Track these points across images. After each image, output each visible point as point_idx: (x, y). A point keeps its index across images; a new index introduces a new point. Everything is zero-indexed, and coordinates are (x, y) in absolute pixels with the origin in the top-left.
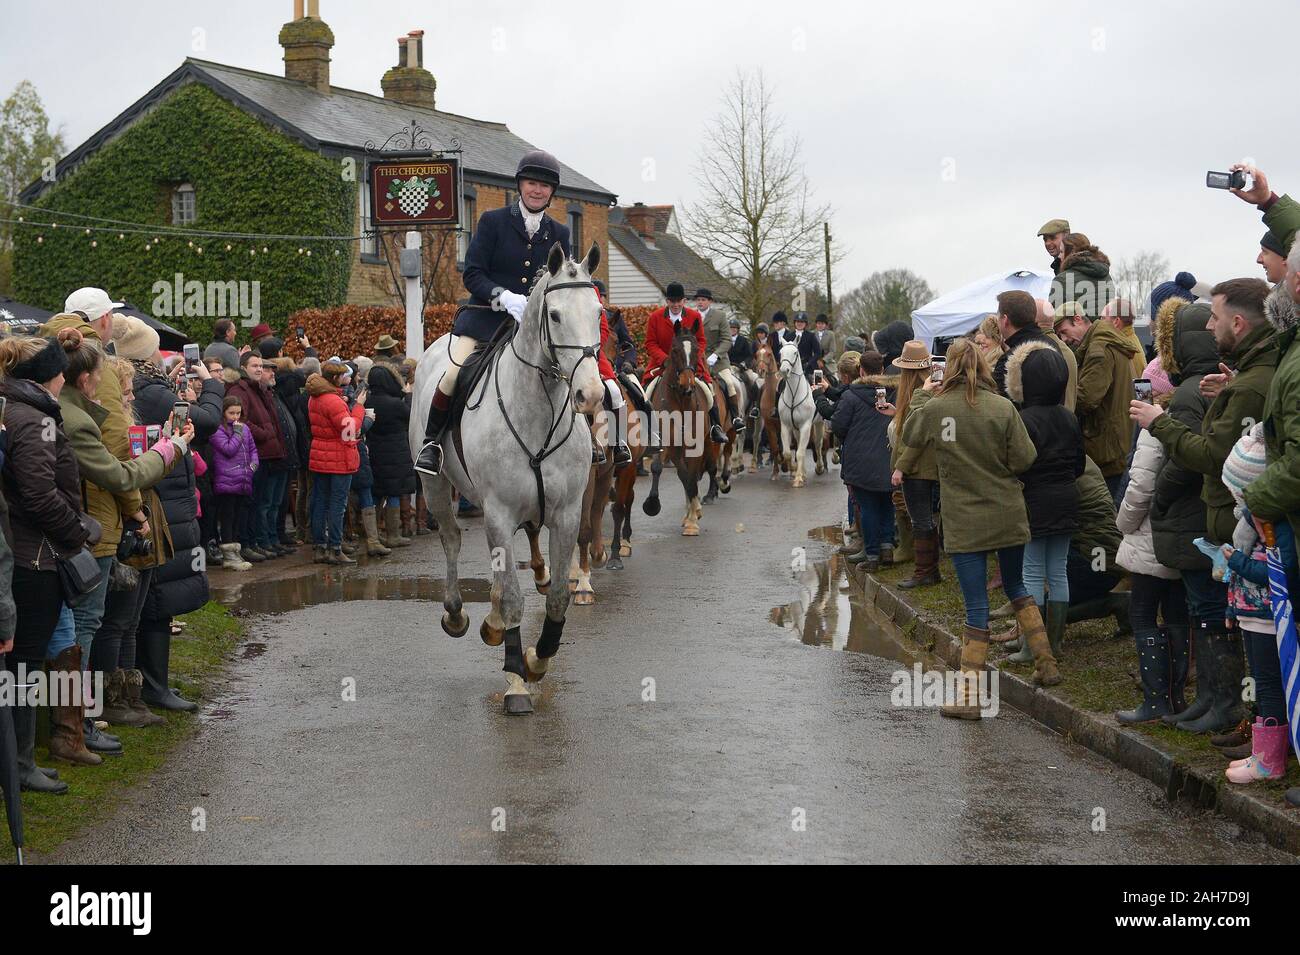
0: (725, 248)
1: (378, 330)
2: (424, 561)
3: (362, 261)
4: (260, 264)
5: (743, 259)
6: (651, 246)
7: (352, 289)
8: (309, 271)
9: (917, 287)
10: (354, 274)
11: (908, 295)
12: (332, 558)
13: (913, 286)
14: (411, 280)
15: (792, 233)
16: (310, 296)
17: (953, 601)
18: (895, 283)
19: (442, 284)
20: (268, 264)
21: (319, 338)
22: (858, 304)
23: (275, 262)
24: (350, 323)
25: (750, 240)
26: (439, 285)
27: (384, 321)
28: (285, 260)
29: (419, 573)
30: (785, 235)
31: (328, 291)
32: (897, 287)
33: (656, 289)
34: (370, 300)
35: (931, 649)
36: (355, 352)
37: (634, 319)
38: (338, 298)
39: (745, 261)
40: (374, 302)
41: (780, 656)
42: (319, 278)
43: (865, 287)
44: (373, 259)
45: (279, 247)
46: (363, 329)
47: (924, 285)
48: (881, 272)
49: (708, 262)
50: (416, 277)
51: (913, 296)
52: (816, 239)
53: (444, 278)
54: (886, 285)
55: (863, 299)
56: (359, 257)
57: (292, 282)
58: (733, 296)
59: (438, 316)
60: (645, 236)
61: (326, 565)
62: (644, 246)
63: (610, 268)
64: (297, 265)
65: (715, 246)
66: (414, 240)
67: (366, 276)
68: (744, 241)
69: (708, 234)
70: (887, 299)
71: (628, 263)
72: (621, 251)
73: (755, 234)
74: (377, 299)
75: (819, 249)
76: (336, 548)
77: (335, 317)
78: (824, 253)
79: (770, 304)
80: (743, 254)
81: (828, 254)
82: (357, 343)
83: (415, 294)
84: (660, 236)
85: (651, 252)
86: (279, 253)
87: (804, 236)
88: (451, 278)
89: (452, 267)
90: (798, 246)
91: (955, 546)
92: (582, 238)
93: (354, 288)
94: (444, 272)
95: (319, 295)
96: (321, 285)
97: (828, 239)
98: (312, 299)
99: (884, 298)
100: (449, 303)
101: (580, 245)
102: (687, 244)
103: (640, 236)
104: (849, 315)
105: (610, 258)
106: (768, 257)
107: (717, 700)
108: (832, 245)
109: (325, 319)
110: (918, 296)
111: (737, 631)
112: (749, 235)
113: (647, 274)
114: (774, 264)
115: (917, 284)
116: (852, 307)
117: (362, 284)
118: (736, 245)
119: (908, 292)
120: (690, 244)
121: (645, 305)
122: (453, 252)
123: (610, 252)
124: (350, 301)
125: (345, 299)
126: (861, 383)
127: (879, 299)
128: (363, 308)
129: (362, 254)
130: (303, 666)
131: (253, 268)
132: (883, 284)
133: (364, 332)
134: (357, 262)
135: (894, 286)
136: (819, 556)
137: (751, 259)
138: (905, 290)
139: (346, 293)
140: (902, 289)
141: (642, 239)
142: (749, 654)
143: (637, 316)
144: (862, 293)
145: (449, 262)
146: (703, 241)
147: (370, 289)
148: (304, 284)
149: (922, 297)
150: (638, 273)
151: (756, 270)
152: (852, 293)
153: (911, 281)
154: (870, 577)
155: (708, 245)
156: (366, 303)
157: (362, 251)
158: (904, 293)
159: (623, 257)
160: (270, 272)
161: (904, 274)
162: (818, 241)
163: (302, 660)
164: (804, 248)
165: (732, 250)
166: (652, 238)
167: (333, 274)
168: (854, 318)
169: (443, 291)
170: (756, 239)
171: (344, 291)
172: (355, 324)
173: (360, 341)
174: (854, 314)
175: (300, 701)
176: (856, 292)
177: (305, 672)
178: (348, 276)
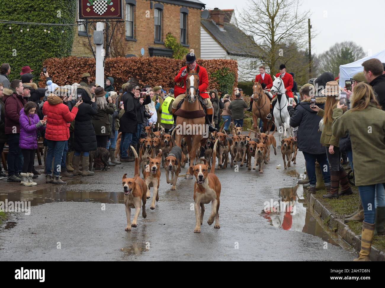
0: (258, 31)
1: (86, 69)
2: (99, 183)
3: (79, 35)
4: (29, 35)
5: (266, 36)
6: (222, 29)
7: (74, 49)
8: (53, 39)
9: (357, 50)
10: (75, 41)
11: (353, 54)
12: (55, 181)
13: (356, 50)
14: (98, 46)
15: (291, 24)
16: (53, 52)
17: (349, 208)
18: (346, 48)
19: (118, 47)
20: (33, 35)
21: (57, 72)
22: (328, 58)
23: (36, 34)
24: (72, 65)
25: (270, 27)
26: (116, 48)
27: (89, 65)
28: (41, 33)
29: (96, 189)
30: (288, 25)
31: (62, 50)
32: (347, 50)
33: (224, 51)
34: (83, 54)
35: (336, 231)
36: (75, 79)
37: (211, 66)
38: (67, 53)
39: (267, 38)
40: (85, 55)
41: (262, 233)
42: (58, 42)
43: (332, 50)
44: (84, 34)
45: (38, 27)
46: (79, 68)
47: (361, 49)
48: (340, 42)
49: (250, 38)
50: (101, 44)
51: (355, 55)
52: (303, 27)
53: (119, 44)
54: (342, 49)
55: (330, 56)
56: (78, 33)
57: (45, 44)
58: (261, 55)
59: (116, 62)
60: (219, 24)
61: (52, 184)
62: (218, 29)
63: (201, 40)
64: (47, 37)
65: (253, 30)
66: (100, 26)
67: (81, 42)
68: (267, 28)
69: (250, 24)
70: (342, 56)
71: (210, 37)
72: (207, 32)
73: (273, 25)
74: (86, 53)
75: (304, 32)
76: (57, 176)
77: (65, 62)
78: (308, 34)
79: (279, 59)
80: (267, 34)
81: (310, 34)
82: (76, 75)
83: (101, 53)
84: (227, 24)
85: (222, 32)
86: (38, 30)
87: (297, 25)
88: (123, 44)
89: (123, 38)
90: (293, 31)
91: (360, 182)
92: (188, 25)
93: (75, 48)
94: (119, 41)
95: (57, 51)
96: (59, 46)
97: (310, 27)
98: (54, 53)
99: (341, 56)
100: (121, 56)
101: (186, 29)
102: (240, 29)
103: (216, 24)
104: (323, 64)
105: (201, 35)
106: (279, 36)
107: (227, 253)
108: (311, 30)
109: (60, 63)
110: (358, 55)
111: (244, 220)
112: (270, 25)
113: (219, 43)
114: (282, 40)
115: (358, 49)
116: (324, 60)
117: (79, 47)
118: (263, 30)
119: (353, 53)
120: (241, 29)
121: (216, 59)
122: (124, 31)
123: (201, 32)
124: (73, 54)
125: (70, 54)
126: (306, 101)
127: (338, 56)
128: (79, 58)
129: (79, 31)
130: (32, 233)
131: (25, 37)
132: (340, 49)
133: (79, 70)
134: (76, 35)
135: (346, 50)
136: (291, 184)
137: (270, 37)
138: (352, 52)
139: (71, 51)
140: (350, 51)
141: (217, 26)
142: (247, 231)
143: (212, 64)
144: (330, 53)
145: (122, 36)
146: (247, 28)
147: (83, 48)
148: (50, 46)
149: (360, 56)
150: (216, 43)
151: (273, 42)
152: (325, 53)
153: (354, 47)
154: (312, 195)
155: (249, 29)
156: (81, 55)
157: (79, 30)
158: (351, 53)
159: (208, 35)
160: (34, 39)
161: (351, 44)
162: (303, 28)
163: (33, 231)
164: (297, 31)
165: (261, 32)
166: (222, 25)
167: (65, 41)
168: (326, 66)
169: (119, 50)
170: (273, 27)
171: (69, 50)
172: (75, 66)
173: (77, 74)
174: (325, 63)
175: (28, 250)
176: (327, 53)
177: (33, 236)
178: (72, 42)
